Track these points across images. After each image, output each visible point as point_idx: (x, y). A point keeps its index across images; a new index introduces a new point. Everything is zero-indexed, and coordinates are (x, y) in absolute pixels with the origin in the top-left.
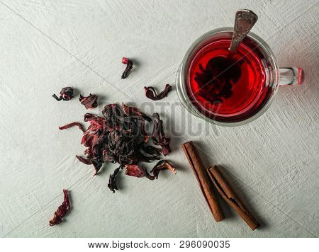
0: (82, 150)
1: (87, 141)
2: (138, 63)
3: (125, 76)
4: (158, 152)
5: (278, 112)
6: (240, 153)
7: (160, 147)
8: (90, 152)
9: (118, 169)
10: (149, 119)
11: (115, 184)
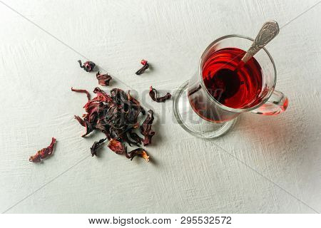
0: (82, 113)
1: (89, 107)
2: (152, 68)
3: (139, 73)
4: (140, 140)
5: (244, 150)
6: (203, 168)
7: (143, 137)
8: (88, 117)
9: (103, 140)
10: (144, 113)
11: (96, 150)
